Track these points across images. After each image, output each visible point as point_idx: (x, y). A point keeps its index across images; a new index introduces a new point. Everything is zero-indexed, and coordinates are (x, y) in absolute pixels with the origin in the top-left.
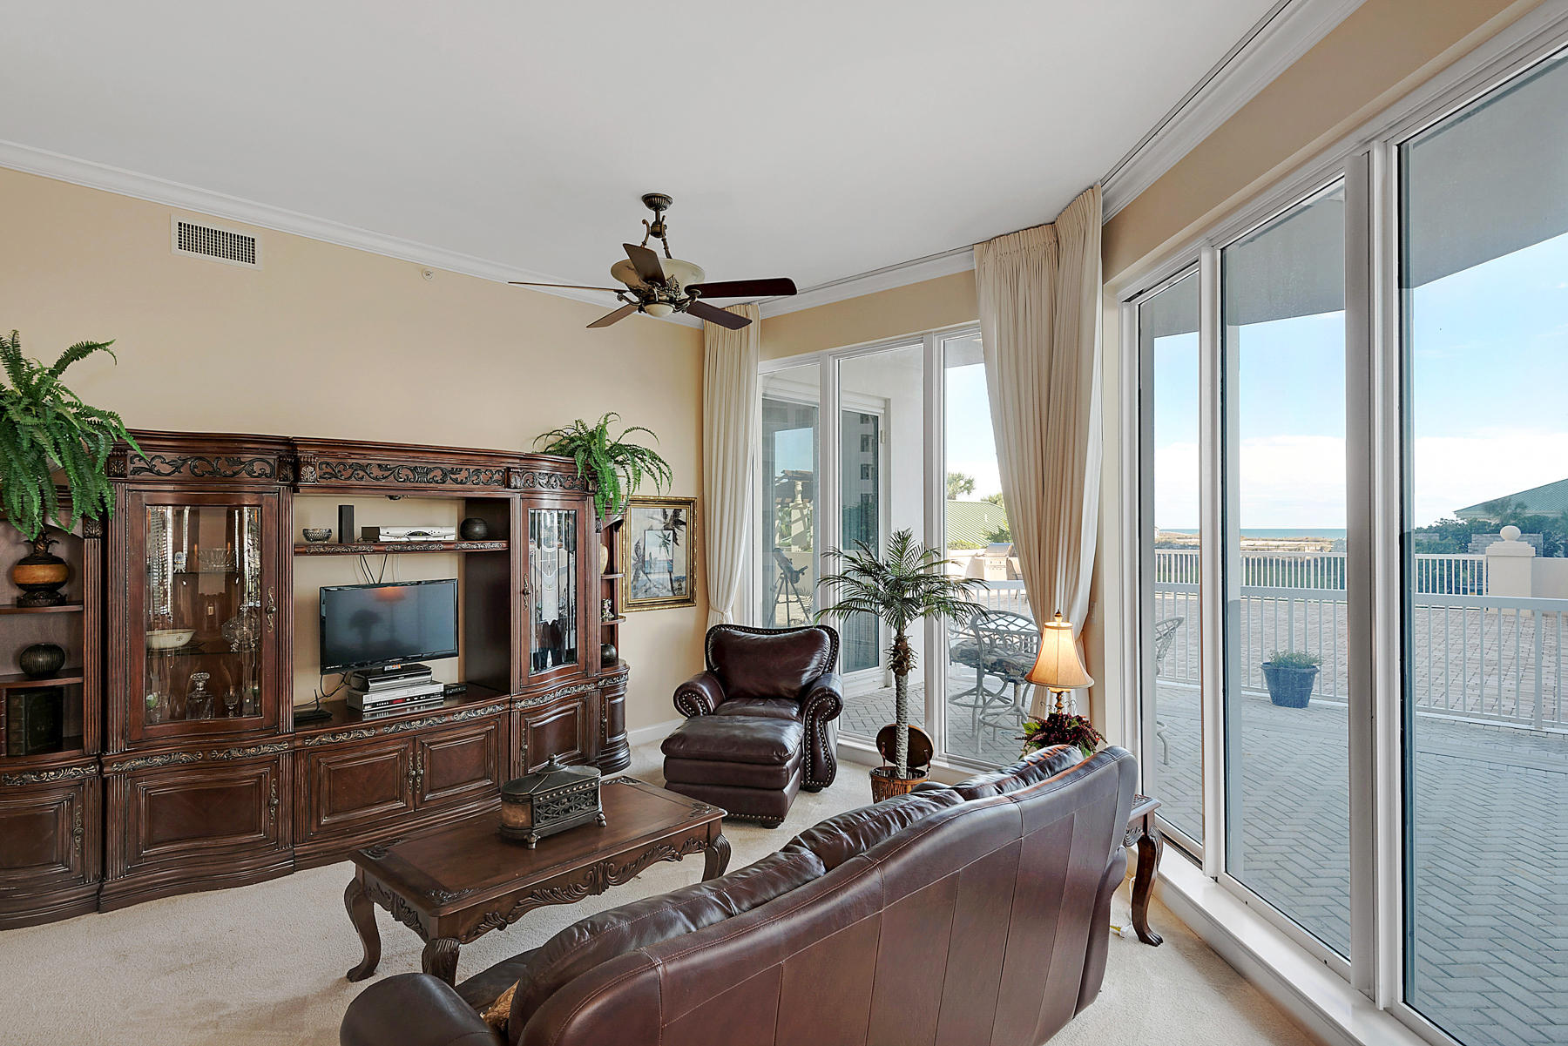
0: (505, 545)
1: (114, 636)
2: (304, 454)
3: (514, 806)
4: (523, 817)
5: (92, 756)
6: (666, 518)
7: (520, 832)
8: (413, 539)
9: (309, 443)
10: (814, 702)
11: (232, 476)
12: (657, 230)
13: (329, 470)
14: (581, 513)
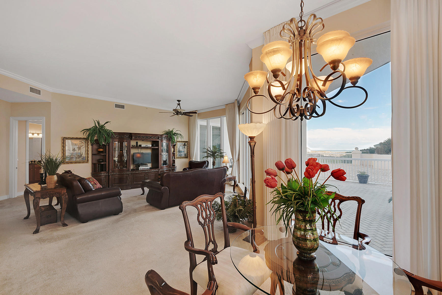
0: (158, 147)
1: (110, 158)
2: (133, 135)
5: (107, 172)
8: (146, 146)
12: (179, 104)
13: (136, 137)
14: (169, 143)
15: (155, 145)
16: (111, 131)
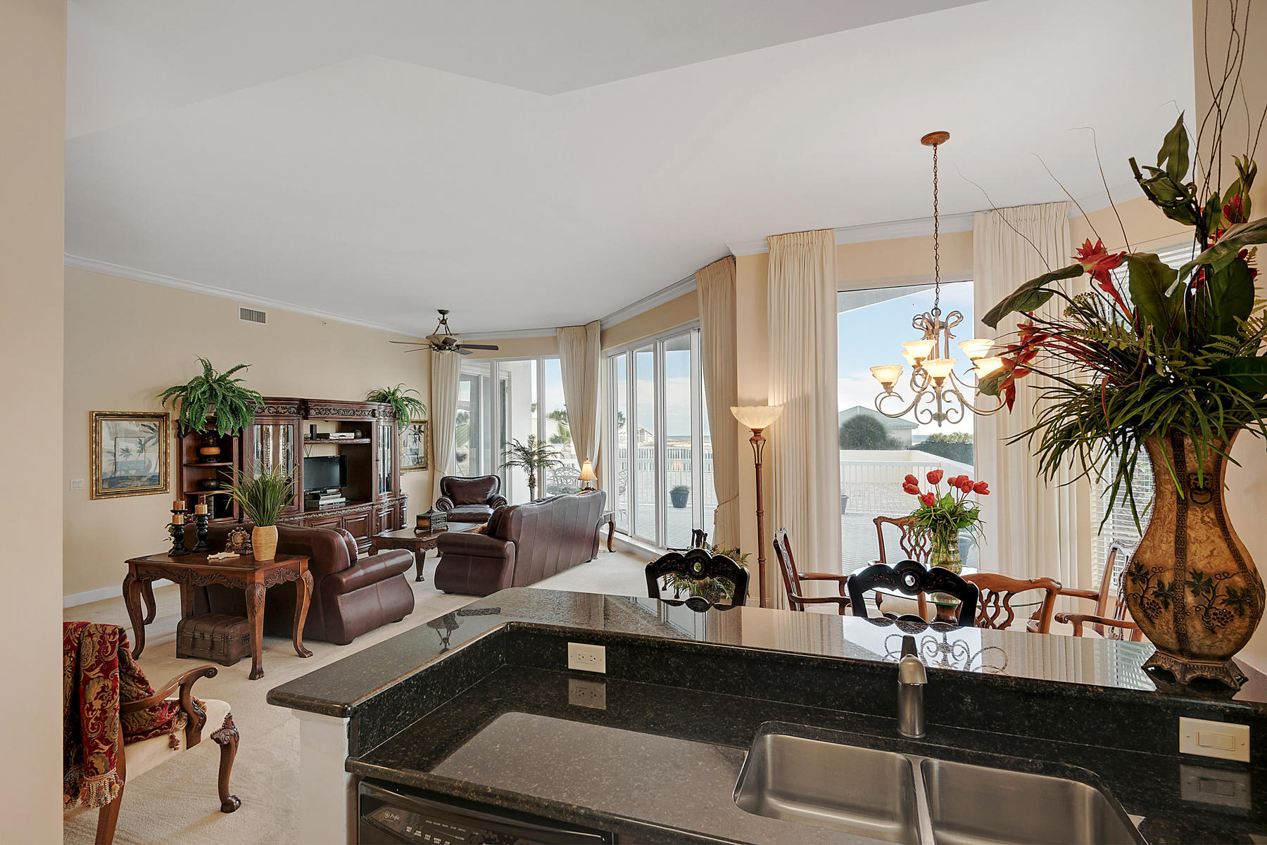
1: (245, 474)
2: (310, 405)
6: (415, 429)
7: (427, 528)
9: (312, 401)
11: (284, 413)
12: (443, 322)
13: (318, 411)
14: (393, 428)
15: (359, 434)
16: (254, 394)
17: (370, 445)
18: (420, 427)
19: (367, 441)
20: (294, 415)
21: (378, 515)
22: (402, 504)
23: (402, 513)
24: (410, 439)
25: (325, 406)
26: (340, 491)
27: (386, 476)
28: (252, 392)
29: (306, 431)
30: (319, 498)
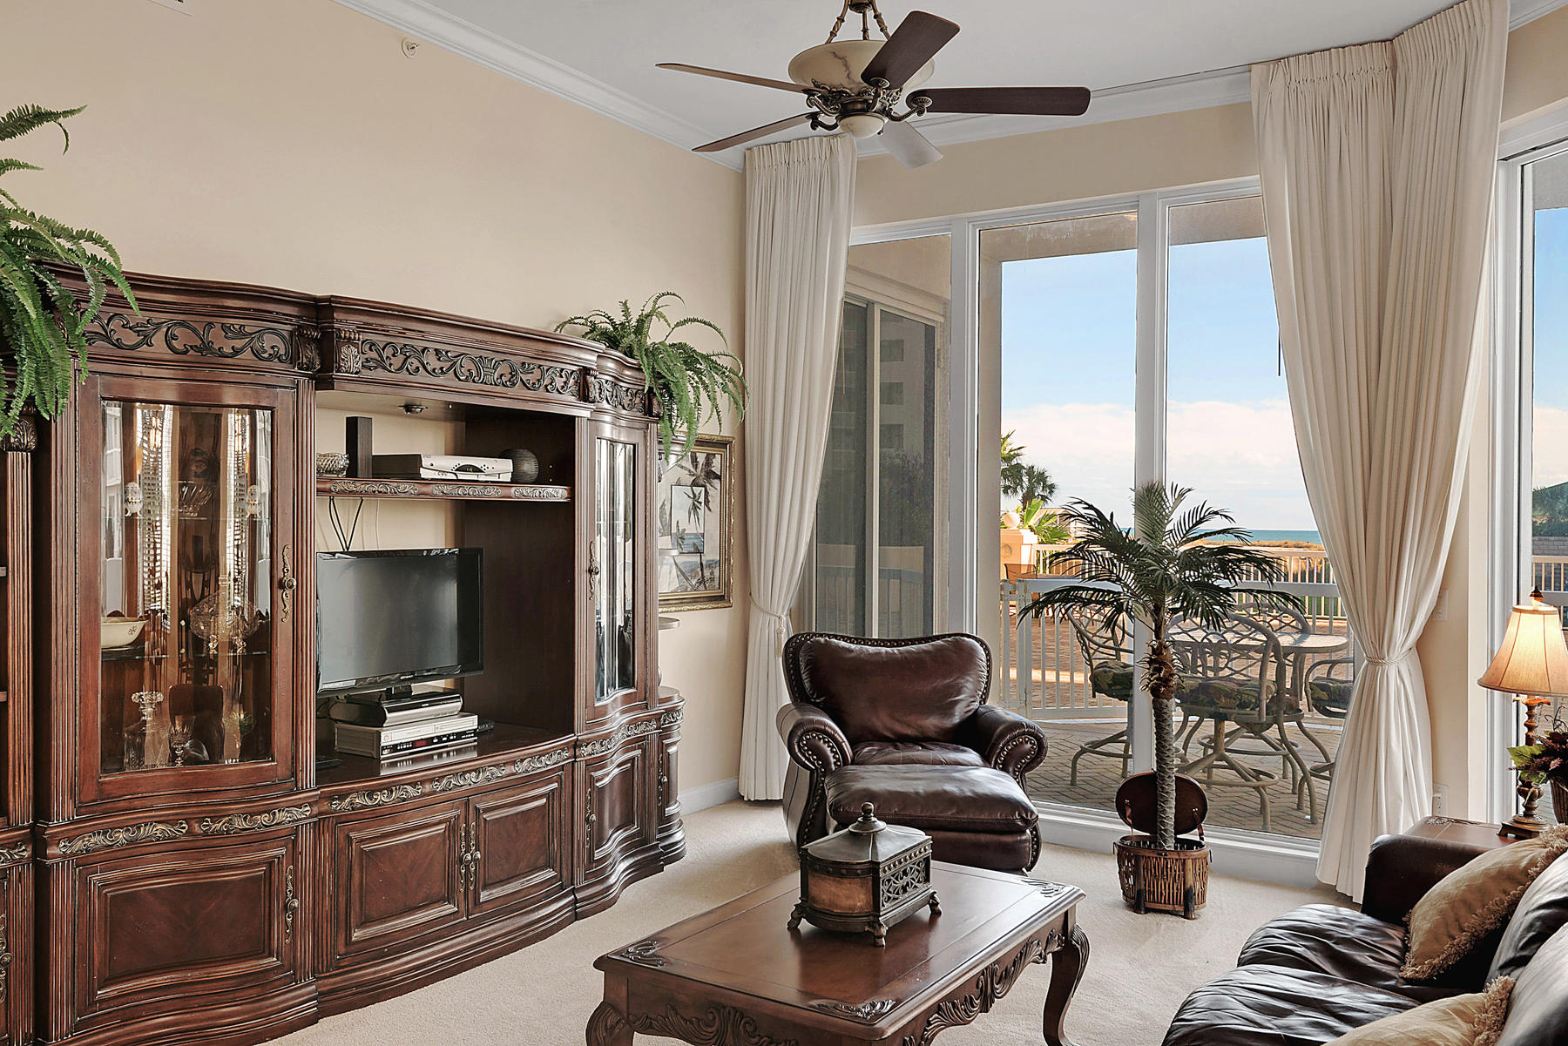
0: (566, 493)
1: (60, 622)
2: (345, 323)
3: (845, 881)
4: (862, 897)
5: (23, 828)
6: (696, 467)
7: (855, 920)
8: (462, 476)
10: (1007, 744)
11: (232, 356)
13: (374, 355)
14: (641, 449)
15: (530, 467)
16: (90, 248)
17: (567, 510)
18: (708, 462)
19: (557, 493)
20: (276, 365)
21: (591, 781)
22: (665, 733)
23: (665, 764)
24: (681, 499)
25: (402, 333)
26: (458, 690)
27: (620, 622)
28: (81, 235)
29: (329, 441)
30: (380, 721)
